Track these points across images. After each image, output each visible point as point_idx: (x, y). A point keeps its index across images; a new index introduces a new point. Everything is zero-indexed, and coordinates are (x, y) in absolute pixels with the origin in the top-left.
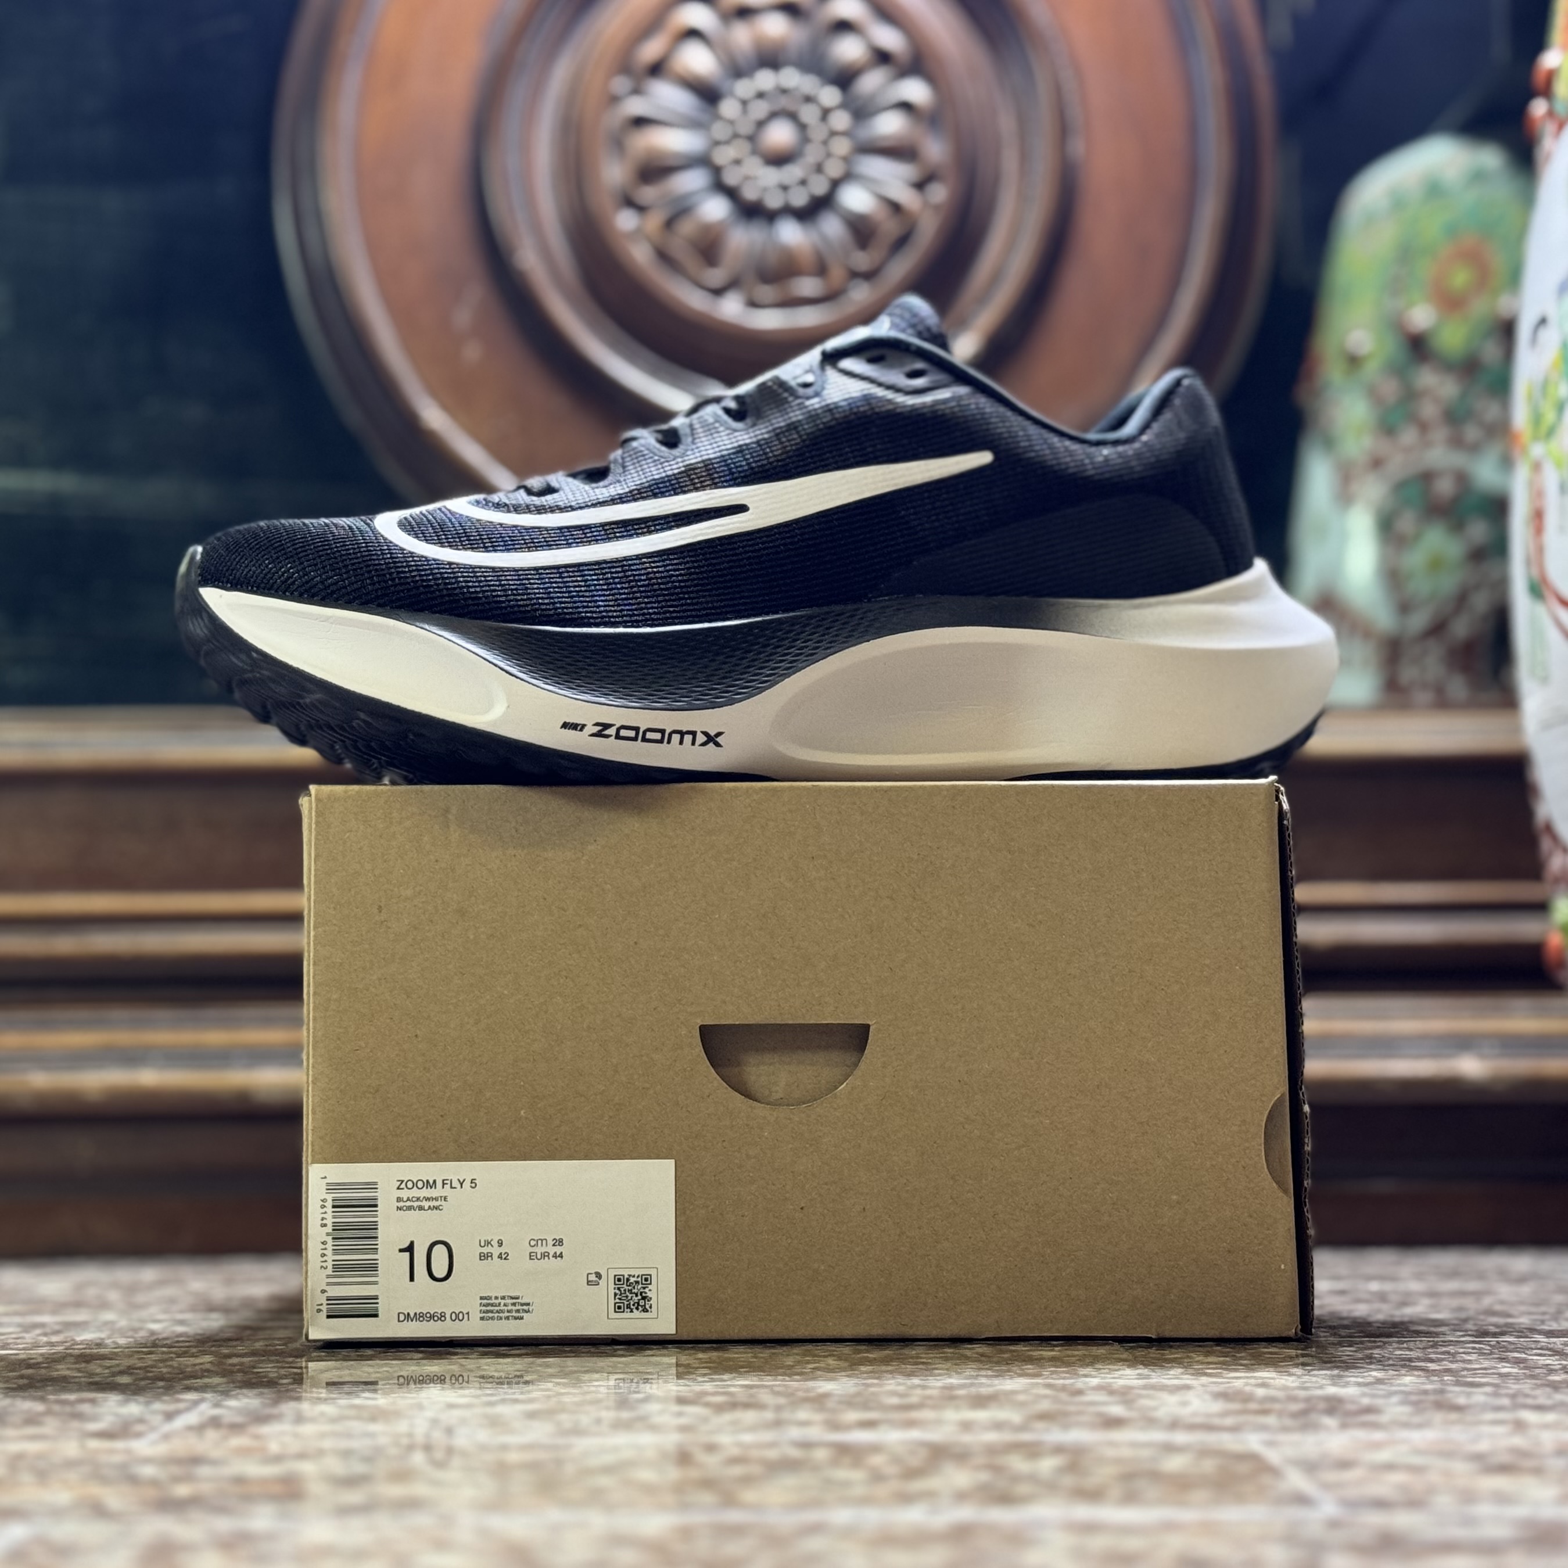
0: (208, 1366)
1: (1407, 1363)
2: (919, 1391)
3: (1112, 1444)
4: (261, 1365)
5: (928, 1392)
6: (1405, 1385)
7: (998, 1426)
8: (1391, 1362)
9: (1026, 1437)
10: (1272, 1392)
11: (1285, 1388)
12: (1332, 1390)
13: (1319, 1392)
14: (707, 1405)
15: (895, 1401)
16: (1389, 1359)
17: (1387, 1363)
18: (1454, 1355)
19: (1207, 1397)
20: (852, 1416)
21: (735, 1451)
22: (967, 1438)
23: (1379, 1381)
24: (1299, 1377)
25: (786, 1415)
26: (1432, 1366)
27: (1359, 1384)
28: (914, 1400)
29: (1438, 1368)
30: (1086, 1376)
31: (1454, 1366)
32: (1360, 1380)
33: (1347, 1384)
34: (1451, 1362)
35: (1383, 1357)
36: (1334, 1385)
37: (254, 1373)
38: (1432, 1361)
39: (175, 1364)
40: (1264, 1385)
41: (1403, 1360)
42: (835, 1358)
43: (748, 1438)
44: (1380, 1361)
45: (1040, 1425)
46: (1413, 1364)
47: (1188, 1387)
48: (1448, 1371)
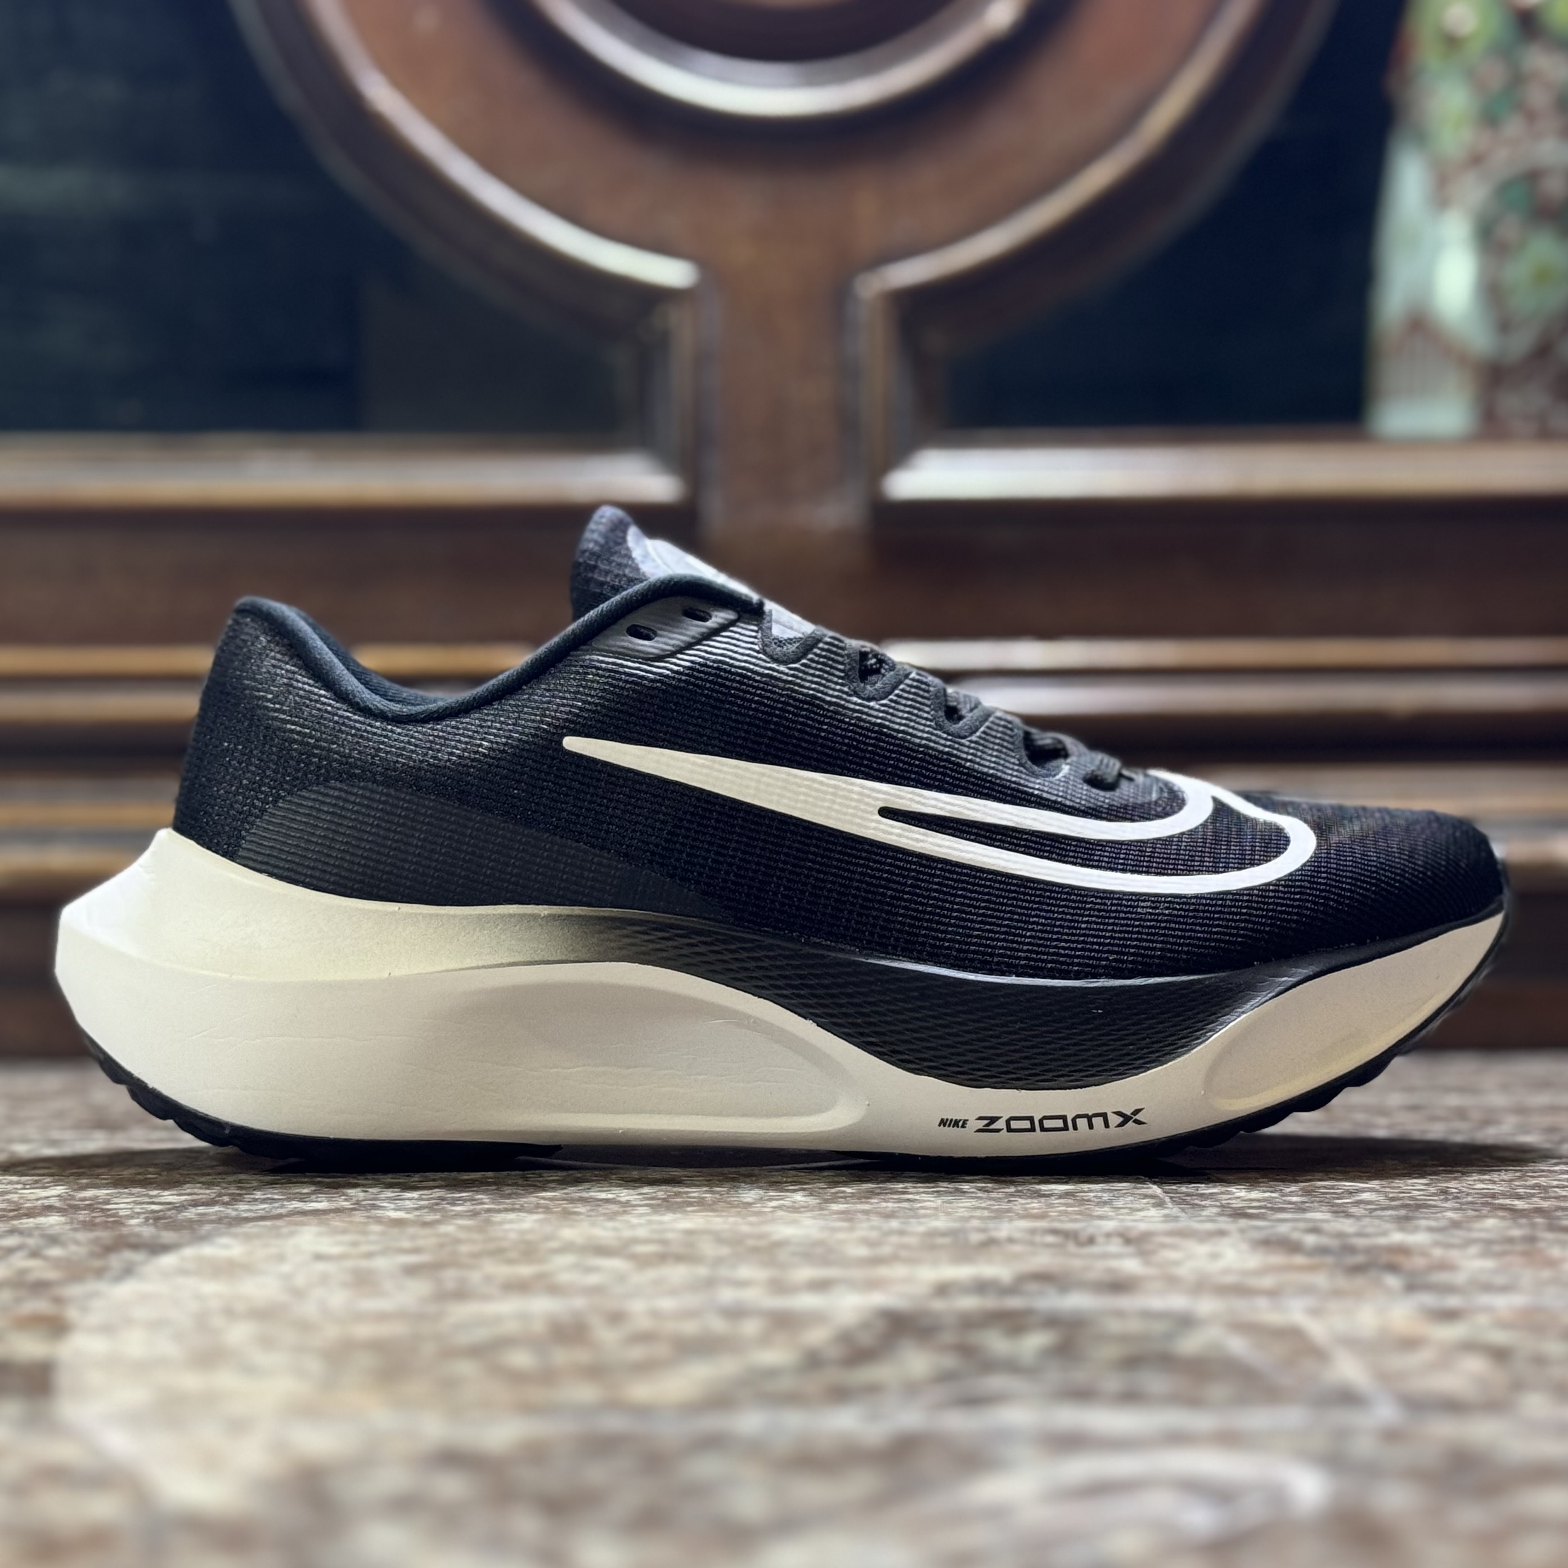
0: (54, 1202)
1: (1490, 1200)
2: (894, 1239)
3: (1120, 1314)
4: (116, 1200)
5: (907, 1240)
6: (1486, 1230)
7: (981, 1287)
8: (1470, 1199)
9: (1014, 1303)
10: (1324, 1241)
11: (1340, 1235)
12: (1397, 1237)
13: (1382, 1241)
14: (633, 1257)
15: (862, 1251)
16: (1468, 1194)
17: (1465, 1200)
18: (1545, 1189)
19: (1244, 1247)
20: (805, 1273)
21: (644, 1323)
22: (938, 1305)
23: (1455, 1224)
24: (1358, 1218)
25: (724, 1272)
26: (1519, 1204)
27: (1431, 1229)
28: (886, 1250)
29: (1526, 1206)
30: (1101, 1218)
31: (1545, 1204)
32: (1433, 1223)
33: (1416, 1229)
34: (1542, 1198)
35: (1461, 1192)
36: (1402, 1229)
37: (103, 1210)
38: (1519, 1197)
39: (15, 1197)
40: (1315, 1230)
41: (1485, 1196)
42: (806, 1193)
43: (667, 1304)
44: (1457, 1198)
45: (1033, 1287)
46: (1497, 1202)
47: (1222, 1233)
48: (1539, 1211)
